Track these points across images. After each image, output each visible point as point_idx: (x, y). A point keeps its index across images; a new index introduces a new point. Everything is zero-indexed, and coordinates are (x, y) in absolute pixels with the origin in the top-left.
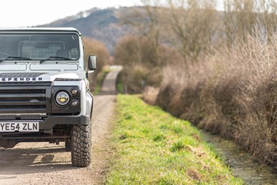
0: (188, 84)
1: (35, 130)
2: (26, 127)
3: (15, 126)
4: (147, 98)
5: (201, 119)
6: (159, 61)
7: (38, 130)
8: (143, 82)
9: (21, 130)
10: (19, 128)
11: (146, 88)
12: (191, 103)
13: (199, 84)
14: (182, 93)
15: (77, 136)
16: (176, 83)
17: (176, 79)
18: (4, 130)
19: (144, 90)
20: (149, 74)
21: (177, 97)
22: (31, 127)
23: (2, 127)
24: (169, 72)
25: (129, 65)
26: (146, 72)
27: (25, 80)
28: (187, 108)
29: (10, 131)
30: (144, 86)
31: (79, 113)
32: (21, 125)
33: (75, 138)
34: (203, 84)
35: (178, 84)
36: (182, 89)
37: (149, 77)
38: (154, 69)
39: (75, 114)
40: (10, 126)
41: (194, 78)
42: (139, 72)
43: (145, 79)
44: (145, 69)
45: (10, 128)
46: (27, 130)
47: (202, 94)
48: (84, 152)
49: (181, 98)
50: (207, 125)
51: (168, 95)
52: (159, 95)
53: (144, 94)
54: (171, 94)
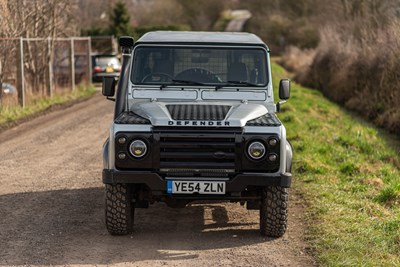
0: (359, 57)
1: (220, 192)
2: (209, 188)
3: (194, 186)
4: (289, 63)
5: (380, 111)
6: (306, 7)
7: (224, 193)
8: (282, 39)
9: (202, 191)
10: (199, 189)
11: (286, 48)
12: (364, 85)
13: (378, 60)
14: (350, 69)
15: (272, 200)
16: (340, 51)
17: (340, 45)
18: (180, 191)
19: (284, 50)
20: (291, 27)
21: (342, 74)
22: (215, 187)
23: (178, 187)
24: (330, 35)
25: (262, 13)
26: (287, 25)
27: (207, 125)
28: (356, 92)
29: (188, 192)
30: (284, 45)
31: (277, 170)
32: (203, 186)
33: (269, 201)
34: (384, 62)
35: (343, 54)
36: (350, 62)
37: (291, 31)
38: (299, 20)
39: (273, 172)
40: (187, 186)
41: (369, 48)
42: (276, 23)
43: (284, 34)
44: (286, 19)
45: (187, 188)
46: (210, 193)
47: (383, 77)
48: (280, 219)
49: (349, 77)
50: (391, 123)
51: (328, 69)
52: (312, 67)
53: (285, 57)
54: (332, 69)
